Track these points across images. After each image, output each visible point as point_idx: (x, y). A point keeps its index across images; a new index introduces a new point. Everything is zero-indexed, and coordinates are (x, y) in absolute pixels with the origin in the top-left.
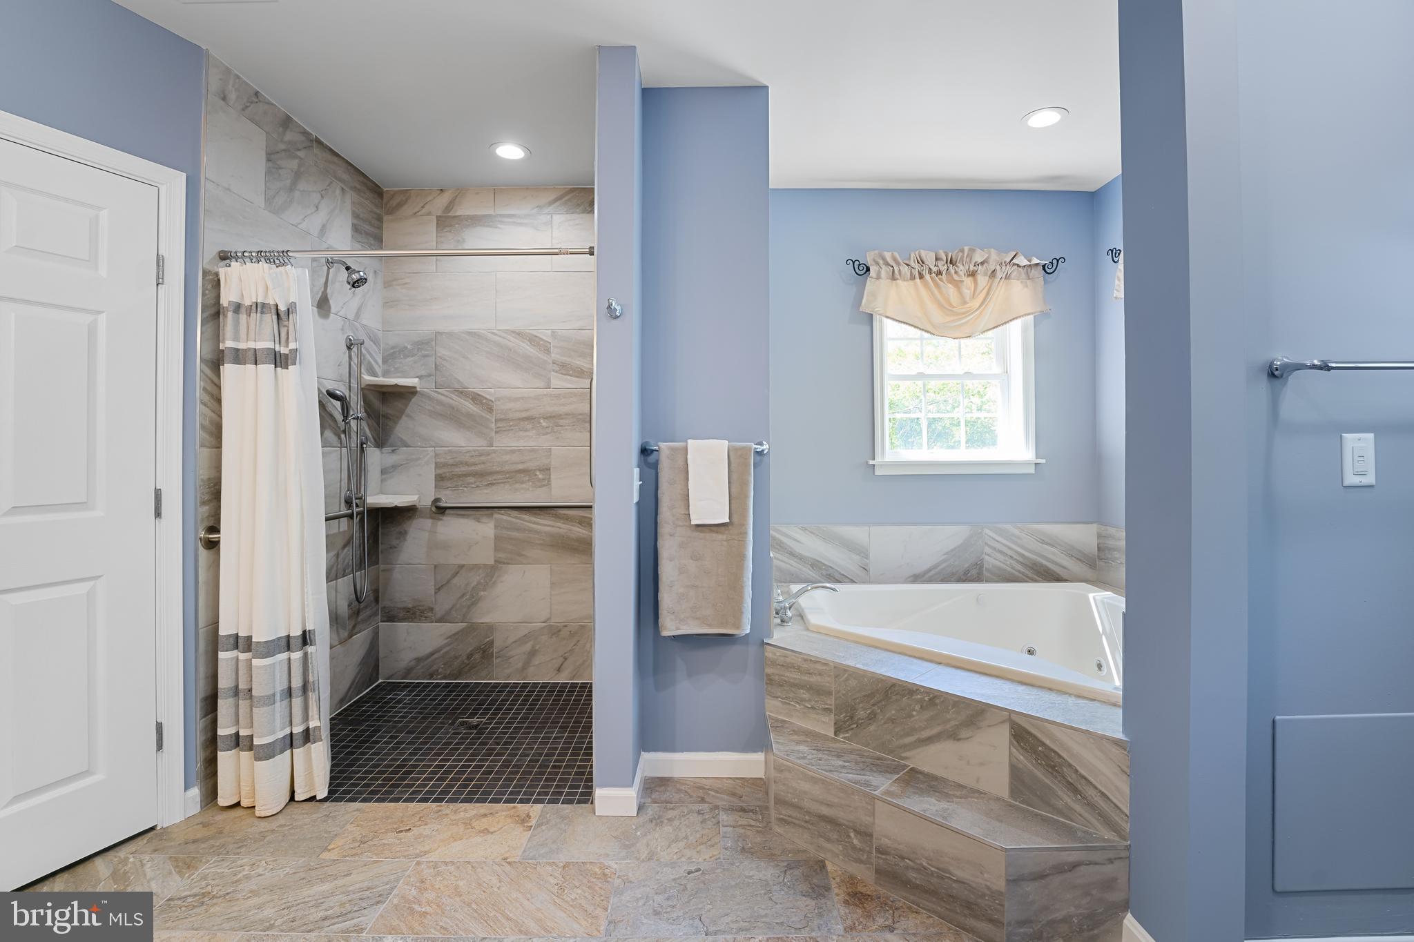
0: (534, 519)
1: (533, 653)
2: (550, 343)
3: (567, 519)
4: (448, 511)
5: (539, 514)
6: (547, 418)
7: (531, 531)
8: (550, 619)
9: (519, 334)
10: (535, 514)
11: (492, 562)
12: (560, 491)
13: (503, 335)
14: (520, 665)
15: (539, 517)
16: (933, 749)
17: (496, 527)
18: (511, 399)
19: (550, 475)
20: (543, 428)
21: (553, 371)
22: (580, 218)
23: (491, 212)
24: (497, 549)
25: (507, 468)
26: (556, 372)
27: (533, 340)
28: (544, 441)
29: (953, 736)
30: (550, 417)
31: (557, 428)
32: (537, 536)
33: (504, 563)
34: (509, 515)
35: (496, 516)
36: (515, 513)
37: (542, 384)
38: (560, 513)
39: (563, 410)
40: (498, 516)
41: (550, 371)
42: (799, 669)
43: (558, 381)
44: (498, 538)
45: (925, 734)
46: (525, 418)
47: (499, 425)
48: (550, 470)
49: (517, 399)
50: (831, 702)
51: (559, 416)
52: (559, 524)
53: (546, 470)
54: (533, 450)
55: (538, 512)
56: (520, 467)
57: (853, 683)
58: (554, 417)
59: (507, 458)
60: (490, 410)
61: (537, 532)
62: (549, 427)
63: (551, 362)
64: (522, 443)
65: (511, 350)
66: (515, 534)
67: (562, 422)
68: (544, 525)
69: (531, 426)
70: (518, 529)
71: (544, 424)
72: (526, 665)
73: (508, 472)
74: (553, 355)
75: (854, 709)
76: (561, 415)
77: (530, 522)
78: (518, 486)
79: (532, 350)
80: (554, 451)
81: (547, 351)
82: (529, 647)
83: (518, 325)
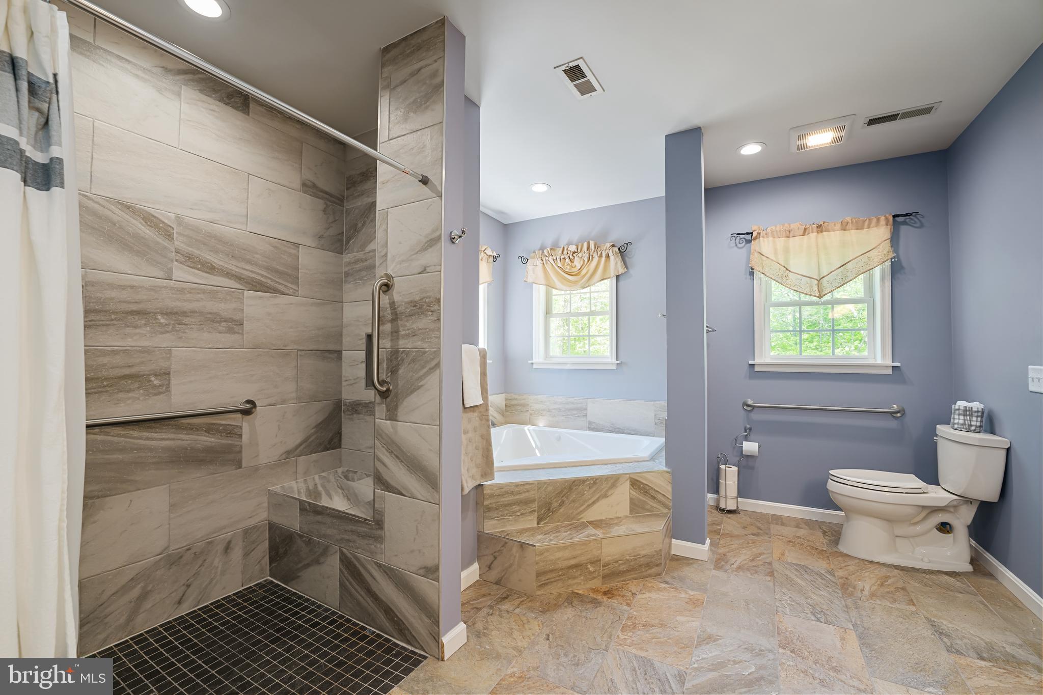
0: (145, 434)
1: (142, 598)
2: (173, 229)
3: (191, 429)
5: (154, 427)
6: (167, 314)
7: (140, 449)
8: (168, 547)
9: (128, 207)
10: (148, 427)
13: (105, 203)
14: (122, 620)
15: (154, 431)
16: (595, 506)
18: (112, 286)
19: (169, 380)
20: (161, 325)
21: (177, 261)
25: (105, 373)
26: (181, 263)
27: (150, 220)
28: (164, 341)
29: (605, 496)
30: (171, 313)
31: (180, 326)
32: (149, 454)
33: (98, 497)
34: (107, 434)
37: (161, 274)
38: (182, 423)
39: (188, 306)
41: (172, 261)
42: (512, 493)
43: (182, 273)
45: (591, 501)
46: (135, 311)
47: (91, 317)
48: (169, 374)
49: (123, 288)
50: (535, 506)
51: (184, 314)
52: (181, 436)
53: (165, 374)
54: (146, 351)
55: (153, 425)
56: (127, 371)
57: (550, 488)
58: (176, 313)
59: (105, 360)
61: (151, 449)
62: (169, 325)
63: (174, 250)
64: (129, 342)
65: (115, 224)
66: (115, 456)
67: (186, 320)
68: (162, 439)
69: (143, 322)
70: (122, 450)
71: (162, 321)
72: (132, 616)
73: (106, 379)
74: (176, 243)
75: (550, 504)
76: (185, 312)
77: (141, 438)
78: (122, 395)
79: (147, 232)
80: (176, 352)
81: (169, 236)
82: (136, 592)
83: (128, 196)
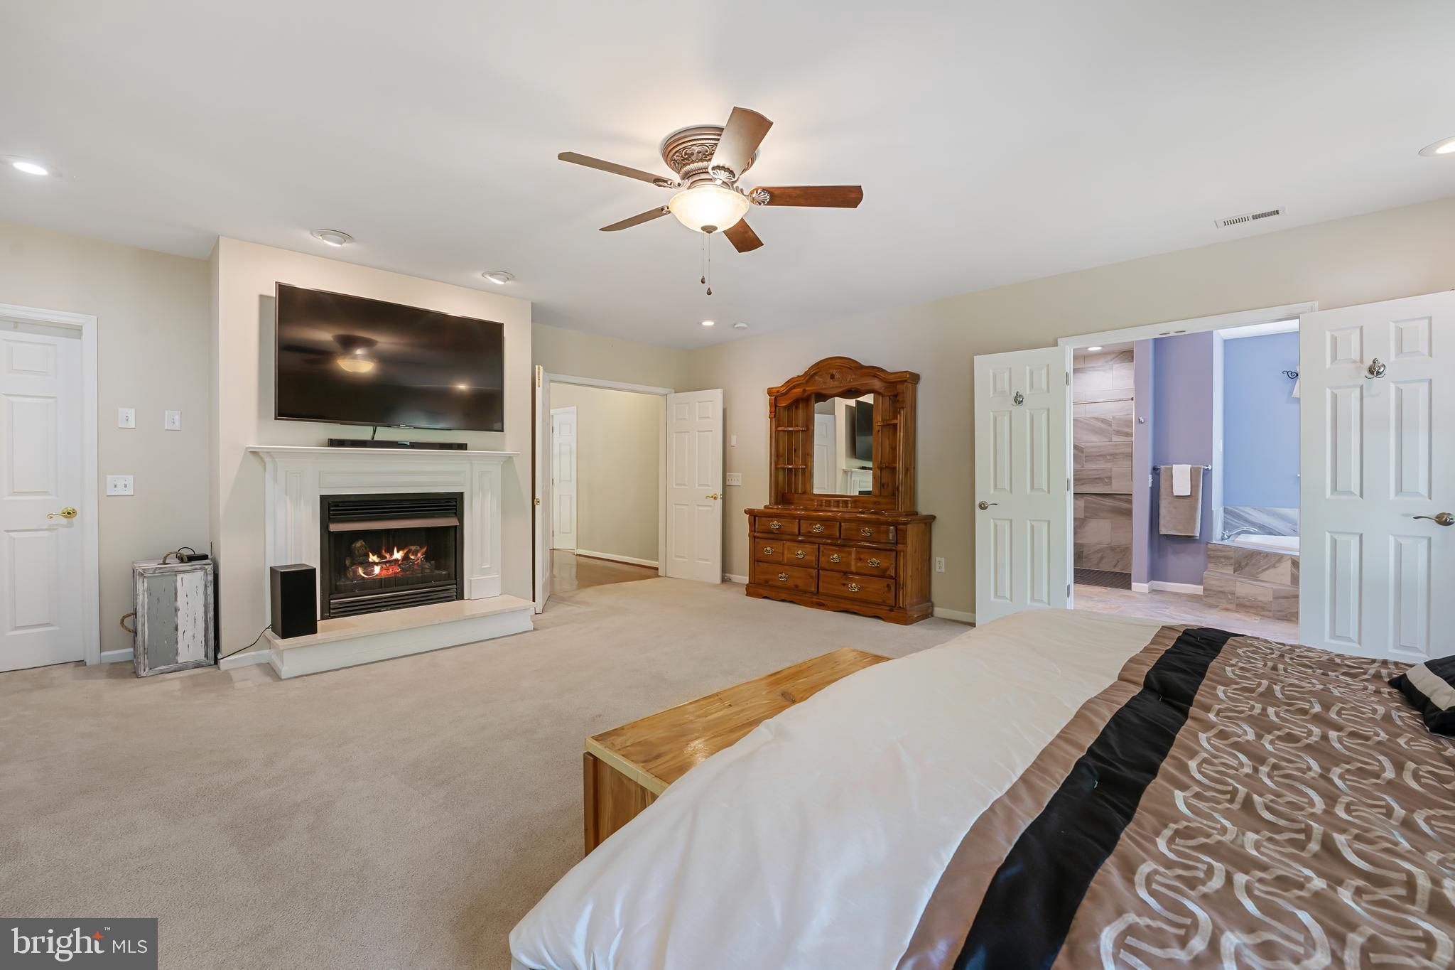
0: (1103, 499)
1: (1102, 558)
2: (1112, 422)
3: (1120, 500)
5: (1106, 497)
6: (1110, 455)
7: (1102, 504)
8: (1111, 543)
9: (1096, 419)
10: (1104, 497)
11: (1082, 517)
12: (1116, 487)
13: (1089, 420)
14: (1096, 562)
16: (1268, 572)
17: (1085, 503)
18: (1092, 447)
19: (1111, 480)
21: (1113, 434)
22: (1127, 365)
23: (1083, 367)
24: (1085, 511)
25: (1090, 477)
26: (1115, 434)
27: (1103, 421)
28: (1109, 465)
29: (1274, 566)
31: (1114, 459)
32: (1104, 507)
33: (1089, 518)
34: (1091, 497)
35: (1085, 498)
36: (1094, 496)
37: (1108, 440)
38: (1115, 497)
39: (1118, 451)
40: (1086, 498)
42: (1221, 551)
43: (1116, 439)
44: (1085, 507)
45: (1265, 567)
46: (1099, 455)
47: (1087, 458)
49: (1095, 447)
50: (1232, 561)
51: (1117, 454)
52: (1116, 502)
53: (1110, 478)
54: (1103, 469)
56: (1097, 477)
57: (1240, 553)
58: (1113, 454)
59: (1090, 473)
60: (1082, 452)
61: (1105, 505)
62: (1111, 459)
63: (1112, 430)
64: (1097, 466)
66: (1094, 506)
67: (1118, 457)
68: (1108, 502)
70: (1096, 504)
71: (1109, 458)
72: (1099, 562)
73: (1091, 479)
74: (1113, 427)
75: (1240, 563)
77: (1101, 500)
78: (1096, 485)
79: (1103, 426)
80: (1114, 469)
81: (1110, 425)
82: (1100, 555)
83: (1096, 415)
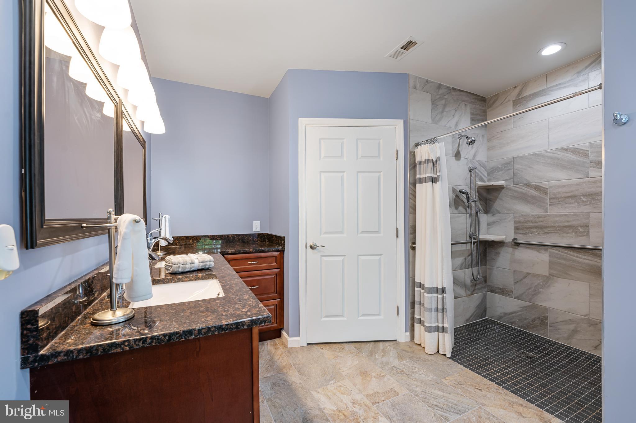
0: (576, 254)
1: (575, 332)
2: (588, 151)
4: (521, 245)
5: (580, 252)
6: (586, 196)
7: (574, 261)
8: (589, 315)
9: (564, 150)
10: (577, 252)
11: (547, 274)
12: (592, 242)
13: (555, 152)
14: (566, 335)
15: (580, 254)
17: (550, 256)
18: (559, 187)
19: (589, 229)
20: (583, 201)
21: (591, 167)
23: (545, 87)
24: (550, 268)
25: (557, 224)
26: (594, 167)
27: (575, 151)
28: (584, 210)
30: (589, 195)
31: (594, 201)
32: (578, 265)
33: (555, 277)
34: (559, 251)
35: (550, 250)
36: (562, 250)
37: (582, 176)
38: (597, 253)
40: (551, 250)
41: (588, 168)
44: (550, 262)
46: (570, 196)
47: (551, 201)
48: (588, 226)
49: (564, 186)
52: (596, 260)
53: (587, 226)
54: (575, 215)
55: (580, 251)
56: (566, 224)
58: (592, 195)
59: (557, 219)
60: (546, 193)
61: (579, 263)
62: (587, 201)
63: (589, 162)
64: (567, 211)
65: (559, 159)
66: (562, 261)
69: (574, 201)
70: (565, 259)
71: (584, 199)
72: (570, 337)
73: (558, 227)
74: (590, 158)
76: (598, 193)
77: (574, 256)
78: (564, 235)
79: (573, 157)
80: (592, 215)
81: (586, 156)
82: (572, 327)
83: (564, 145)
